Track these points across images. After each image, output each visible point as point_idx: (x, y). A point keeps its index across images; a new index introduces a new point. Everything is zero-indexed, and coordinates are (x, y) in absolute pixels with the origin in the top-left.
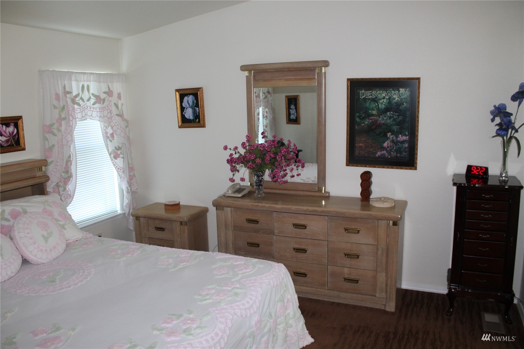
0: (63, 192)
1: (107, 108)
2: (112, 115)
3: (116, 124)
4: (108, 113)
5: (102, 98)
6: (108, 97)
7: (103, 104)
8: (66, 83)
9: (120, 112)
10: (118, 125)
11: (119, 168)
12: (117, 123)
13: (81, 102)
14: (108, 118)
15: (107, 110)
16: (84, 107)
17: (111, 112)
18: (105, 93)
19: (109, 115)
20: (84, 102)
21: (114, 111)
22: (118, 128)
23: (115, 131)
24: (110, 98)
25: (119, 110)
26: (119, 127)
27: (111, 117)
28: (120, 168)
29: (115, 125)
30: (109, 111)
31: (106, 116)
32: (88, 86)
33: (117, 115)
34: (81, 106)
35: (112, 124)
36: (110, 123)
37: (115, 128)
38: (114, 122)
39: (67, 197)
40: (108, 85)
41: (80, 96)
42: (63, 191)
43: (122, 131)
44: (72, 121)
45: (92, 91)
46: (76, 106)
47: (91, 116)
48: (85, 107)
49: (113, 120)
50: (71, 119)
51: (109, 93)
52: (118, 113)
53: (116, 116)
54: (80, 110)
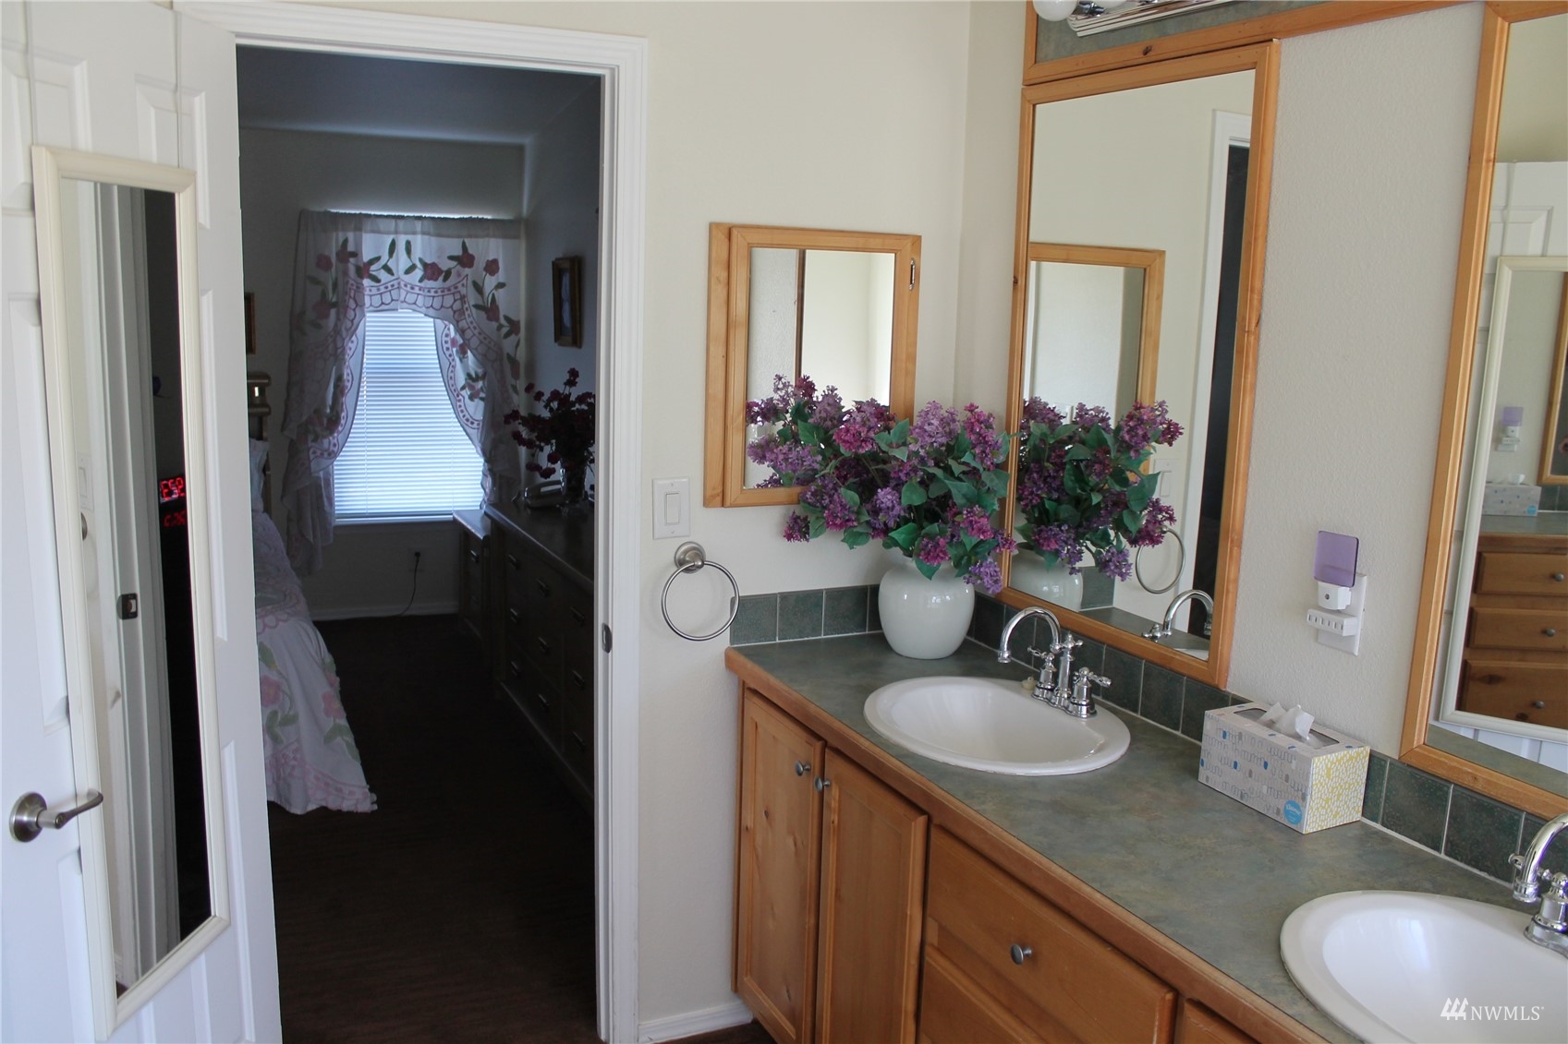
0: (313, 444)
1: (453, 290)
2: (466, 305)
3: (472, 327)
4: (455, 301)
5: (444, 268)
6: (459, 267)
7: (445, 279)
8: (351, 236)
9: (486, 301)
10: (475, 328)
11: (467, 420)
12: (475, 324)
13: (383, 276)
14: (455, 312)
15: (453, 294)
16: (389, 285)
17: (463, 298)
18: (451, 258)
19: (457, 306)
20: (393, 274)
21: (472, 298)
22: (474, 335)
23: (469, 340)
24: (467, 271)
25: (483, 298)
26: (476, 332)
27: (461, 312)
28: (471, 420)
29: (469, 328)
30: (458, 296)
31: (449, 305)
32: (408, 244)
33: (476, 306)
34: (382, 282)
35: (463, 324)
36: (458, 322)
37: (469, 334)
38: (469, 320)
39: (322, 454)
40: (464, 244)
41: (383, 262)
42: (313, 441)
43: (481, 342)
44: (354, 310)
45: (418, 252)
46: (366, 282)
47: (415, 303)
48: (393, 286)
49: (467, 316)
50: (352, 304)
51: (465, 259)
52: (480, 303)
53: (474, 310)
54: (378, 290)
